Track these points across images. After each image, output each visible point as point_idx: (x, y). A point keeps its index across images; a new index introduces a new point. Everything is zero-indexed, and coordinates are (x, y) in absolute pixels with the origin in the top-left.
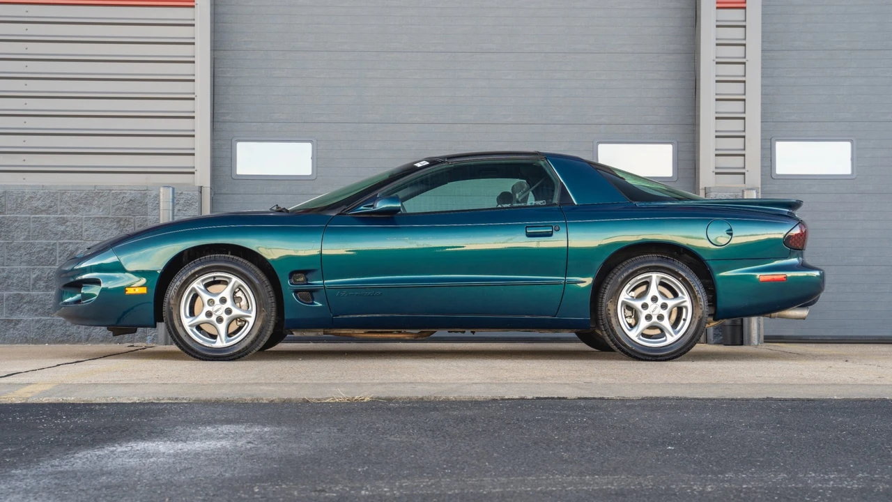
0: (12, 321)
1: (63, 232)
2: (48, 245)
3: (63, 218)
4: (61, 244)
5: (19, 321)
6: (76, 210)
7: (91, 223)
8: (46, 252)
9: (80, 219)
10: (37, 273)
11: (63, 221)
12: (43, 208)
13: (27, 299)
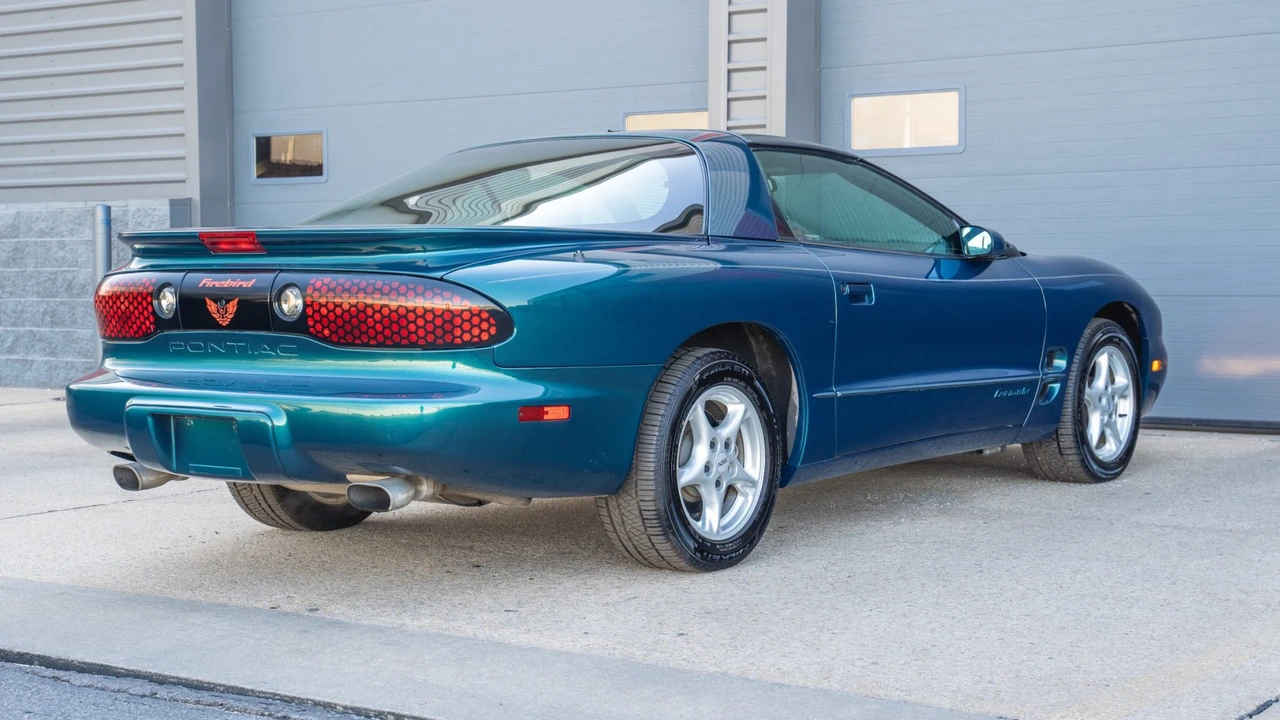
0: (27, 361)
1: (63, 258)
2: (51, 273)
3: (62, 242)
4: (62, 272)
5: (33, 361)
6: (72, 232)
7: (84, 247)
8: (50, 282)
9: (75, 243)
10: (45, 306)
11: (62, 245)
12: (47, 230)
13: (38, 336)
